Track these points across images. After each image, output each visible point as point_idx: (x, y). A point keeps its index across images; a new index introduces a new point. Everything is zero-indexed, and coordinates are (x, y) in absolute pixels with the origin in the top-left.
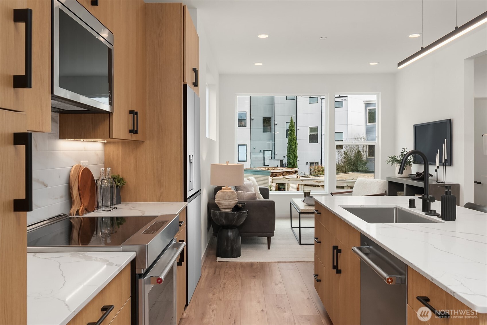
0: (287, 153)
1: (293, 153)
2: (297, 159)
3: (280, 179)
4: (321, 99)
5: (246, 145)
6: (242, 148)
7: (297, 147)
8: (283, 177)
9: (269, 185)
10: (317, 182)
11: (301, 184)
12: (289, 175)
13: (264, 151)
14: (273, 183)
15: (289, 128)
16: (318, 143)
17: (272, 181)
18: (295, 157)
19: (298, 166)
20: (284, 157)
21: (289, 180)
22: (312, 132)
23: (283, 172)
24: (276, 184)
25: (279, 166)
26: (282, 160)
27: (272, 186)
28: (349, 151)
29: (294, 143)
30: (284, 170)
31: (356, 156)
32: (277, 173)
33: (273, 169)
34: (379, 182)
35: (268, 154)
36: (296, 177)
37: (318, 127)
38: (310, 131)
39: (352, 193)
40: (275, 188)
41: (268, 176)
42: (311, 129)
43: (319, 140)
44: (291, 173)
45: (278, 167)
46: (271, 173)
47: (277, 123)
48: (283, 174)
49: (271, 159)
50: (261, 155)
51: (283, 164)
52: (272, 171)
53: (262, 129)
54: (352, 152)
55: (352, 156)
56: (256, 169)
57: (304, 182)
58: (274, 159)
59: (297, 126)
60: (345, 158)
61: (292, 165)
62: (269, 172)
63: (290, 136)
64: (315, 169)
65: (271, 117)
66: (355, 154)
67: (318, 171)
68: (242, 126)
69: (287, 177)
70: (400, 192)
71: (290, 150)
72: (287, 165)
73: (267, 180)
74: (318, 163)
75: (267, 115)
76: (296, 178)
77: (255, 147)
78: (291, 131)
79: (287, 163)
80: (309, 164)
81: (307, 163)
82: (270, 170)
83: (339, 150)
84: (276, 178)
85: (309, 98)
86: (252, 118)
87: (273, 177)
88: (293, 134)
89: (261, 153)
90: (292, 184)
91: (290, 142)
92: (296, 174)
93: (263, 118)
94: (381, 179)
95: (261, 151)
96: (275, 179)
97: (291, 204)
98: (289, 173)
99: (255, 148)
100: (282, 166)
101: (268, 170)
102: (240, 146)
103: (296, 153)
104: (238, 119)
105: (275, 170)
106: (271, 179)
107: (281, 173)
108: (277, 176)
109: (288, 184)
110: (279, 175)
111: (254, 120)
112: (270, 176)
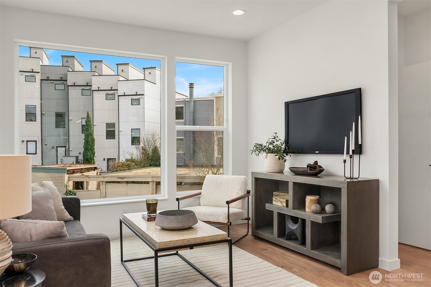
0: (83, 149)
1: (91, 149)
2: (94, 155)
3: (78, 177)
4: (118, 96)
5: (36, 141)
6: (31, 144)
7: (94, 143)
8: (81, 174)
9: (65, 184)
10: (120, 178)
11: (103, 181)
12: (88, 171)
13: (57, 147)
14: (70, 182)
15: (85, 124)
16: (115, 139)
17: (68, 179)
18: (92, 153)
19: (95, 162)
20: (80, 153)
21: (88, 178)
22: (109, 128)
23: (81, 169)
24: (74, 182)
25: (75, 163)
26: (78, 156)
27: (69, 185)
28: (147, 146)
29: (91, 138)
30: (83, 166)
31: (154, 151)
32: (74, 171)
33: (70, 166)
34: (239, 179)
35: (61, 151)
36: (96, 173)
37: (115, 123)
38: (107, 128)
39: (200, 195)
40: (72, 187)
41: (64, 174)
42: (108, 125)
43: (117, 137)
44: (90, 170)
45: (73, 163)
46: (67, 170)
47: (71, 118)
48: (81, 171)
49: (65, 155)
50: (54, 150)
51: (79, 160)
52: (68, 168)
53: (55, 124)
54: (150, 147)
55: (150, 151)
56: (49, 166)
57: (105, 179)
58: (69, 155)
59: (94, 122)
60: (143, 153)
61: (90, 161)
62: (65, 169)
63: (87, 131)
64: (114, 165)
65: (65, 112)
66: (152, 150)
67: (118, 166)
68: (31, 120)
69: (86, 174)
70: (277, 193)
71: (86, 146)
72: (83, 161)
73: (63, 178)
74: (115, 159)
75: (60, 110)
76: (96, 175)
77: (46, 143)
78: (88, 126)
79: (83, 159)
80: (106, 160)
81: (104, 159)
82: (66, 167)
83: (137, 146)
84: (74, 176)
85: (106, 94)
86: (43, 112)
87: (70, 175)
88: (90, 129)
89: (53, 150)
90: (92, 182)
91: (87, 137)
92: (96, 170)
93: (55, 112)
94: (233, 175)
95: (53, 147)
97: (121, 222)
98: (88, 170)
99: (46, 145)
100: (77, 162)
101: (63, 167)
102: (28, 142)
103: (94, 149)
104: (26, 113)
105: (71, 167)
106: (68, 177)
107: (79, 170)
108: (74, 173)
109: (86, 182)
110: (77, 172)
111: (45, 115)
112: (66, 174)
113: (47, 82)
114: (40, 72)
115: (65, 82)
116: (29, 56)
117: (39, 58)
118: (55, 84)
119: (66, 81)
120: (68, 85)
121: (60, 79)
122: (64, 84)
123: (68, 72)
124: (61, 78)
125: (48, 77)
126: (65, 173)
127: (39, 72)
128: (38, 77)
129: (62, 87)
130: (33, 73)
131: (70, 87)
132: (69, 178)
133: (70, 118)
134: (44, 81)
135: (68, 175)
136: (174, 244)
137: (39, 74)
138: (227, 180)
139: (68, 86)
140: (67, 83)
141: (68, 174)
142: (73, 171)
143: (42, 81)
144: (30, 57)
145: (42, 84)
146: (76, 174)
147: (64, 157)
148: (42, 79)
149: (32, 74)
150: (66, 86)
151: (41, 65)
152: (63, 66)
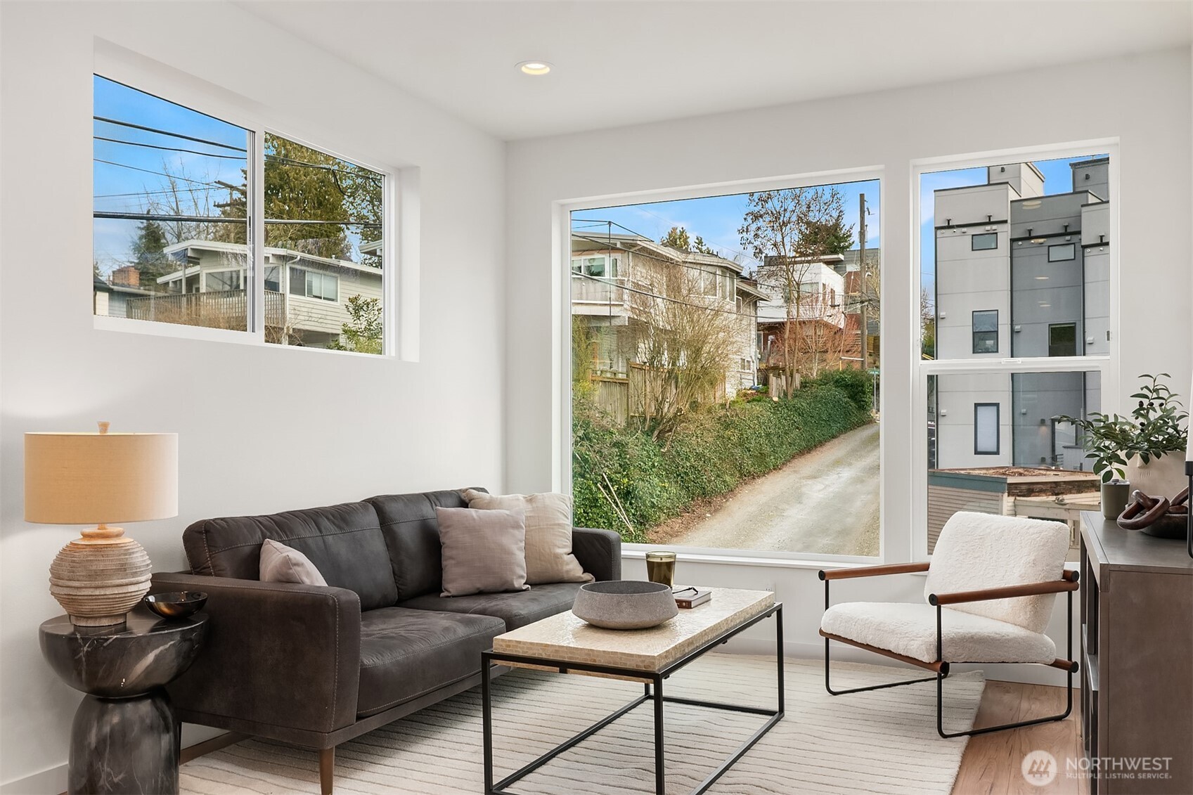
3: (1042, 505)
5: (997, 405)
6: (987, 415)
8: (1054, 498)
12: (1080, 492)
13: (1053, 421)
17: (1012, 508)
23: (1056, 483)
30: (1063, 476)
32: (1031, 487)
33: (1019, 474)
36: (1098, 499)
41: (1000, 494)
46: (1011, 484)
47: (1092, 338)
48: (1055, 488)
50: (1045, 430)
52: (1010, 480)
62: (1004, 481)
65: (1075, 323)
68: (987, 351)
73: (997, 505)
75: (1063, 318)
77: (1025, 408)
82: (1007, 477)
84: (1030, 501)
86: (1017, 328)
87: (1018, 498)
89: (1043, 428)
93: (1050, 325)
95: (1043, 422)
96: (1028, 504)
99: (1024, 414)
101: (1000, 476)
102: (979, 408)
104: (974, 333)
105: (1024, 475)
106: (1011, 504)
107: (1049, 486)
108: (1033, 494)
109: (1074, 521)
110: (1041, 492)
111: (1021, 334)
112: (1007, 494)
113: (1026, 243)
114: (1009, 221)
115: (1075, 239)
116: (987, 183)
117: (1007, 183)
118: (1049, 246)
119: (1079, 233)
120: (1083, 244)
121: (1063, 231)
122: (1074, 244)
123: (1084, 209)
124: (1066, 227)
125: (1030, 231)
126: (1003, 493)
127: (1005, 222)
128: (1005, 234)
129: (1068, 252)
130: (991, 226)
131: (1088, 250)
132: (1015, 506)
133: (1089, 339)
134: (1020, 243)
135: (1012, 499)
136: (525, 650)
137: (1007, 227)
138: (1000, 531)
139: (1082, 246)
140: (1080, 239)
141: (1013, 495)
142: (1029, 489)
143: (1015, 244)
144: (989, 184)
145: (1014, 252)
146: (1038, 496)
147: (1066, 450)
148: (1016, 237)
149: (988, 227)
150: (1079, 248)
151: (1011, 202)
152: (1075, 193)
